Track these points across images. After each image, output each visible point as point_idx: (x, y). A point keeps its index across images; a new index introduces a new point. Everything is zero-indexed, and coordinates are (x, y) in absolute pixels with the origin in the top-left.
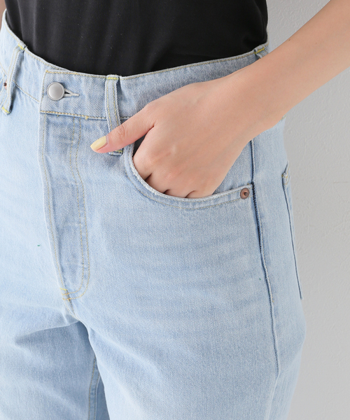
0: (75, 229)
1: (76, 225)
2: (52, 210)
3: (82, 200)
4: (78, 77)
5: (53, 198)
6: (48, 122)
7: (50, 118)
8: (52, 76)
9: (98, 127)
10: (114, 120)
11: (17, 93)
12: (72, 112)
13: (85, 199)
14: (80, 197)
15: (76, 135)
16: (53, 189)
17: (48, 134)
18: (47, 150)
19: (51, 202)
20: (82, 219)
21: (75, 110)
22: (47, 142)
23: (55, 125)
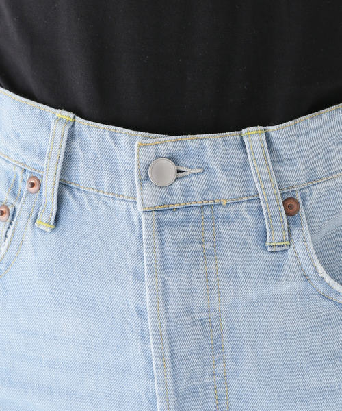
0: (205, 387)
1: (208, 380)
2: (169, 365)
3: (219, 338)
4: (197, 143)
5: (171, 345)
6: (160, 223)
7: (161, 216)
8: (152, 149)
9: (244, 213)
10: (272, 196)
11: (67, 193)
12: (198, 198)
13: (225, 335)
14: (215, 334)
15: (208, 235)
16: (169, 333)
17: (162, 242)
18: (164, 266)
19: (167, 354)
20: (219, 369)
21: (203, 194)
22: (162, 255)
23: (172, 224)
